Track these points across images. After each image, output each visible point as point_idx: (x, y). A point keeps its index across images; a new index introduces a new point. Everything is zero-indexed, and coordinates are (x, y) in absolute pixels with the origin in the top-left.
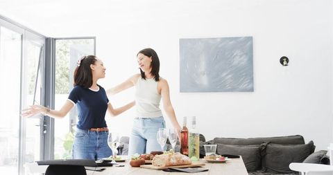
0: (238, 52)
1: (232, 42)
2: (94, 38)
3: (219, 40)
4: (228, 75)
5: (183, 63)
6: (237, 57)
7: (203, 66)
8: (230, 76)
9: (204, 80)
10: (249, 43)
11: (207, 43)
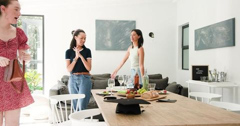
0: (128, 29)
1: (125, 24)
2: (43, 16)
3: (118, 22)
4: (122, 41)
5: (97, 34)
6: (127, 32)
7: (109, 36)
8: (123, 42)
9: (110, 44)
10: (134, 24)
11: (111, 23)
